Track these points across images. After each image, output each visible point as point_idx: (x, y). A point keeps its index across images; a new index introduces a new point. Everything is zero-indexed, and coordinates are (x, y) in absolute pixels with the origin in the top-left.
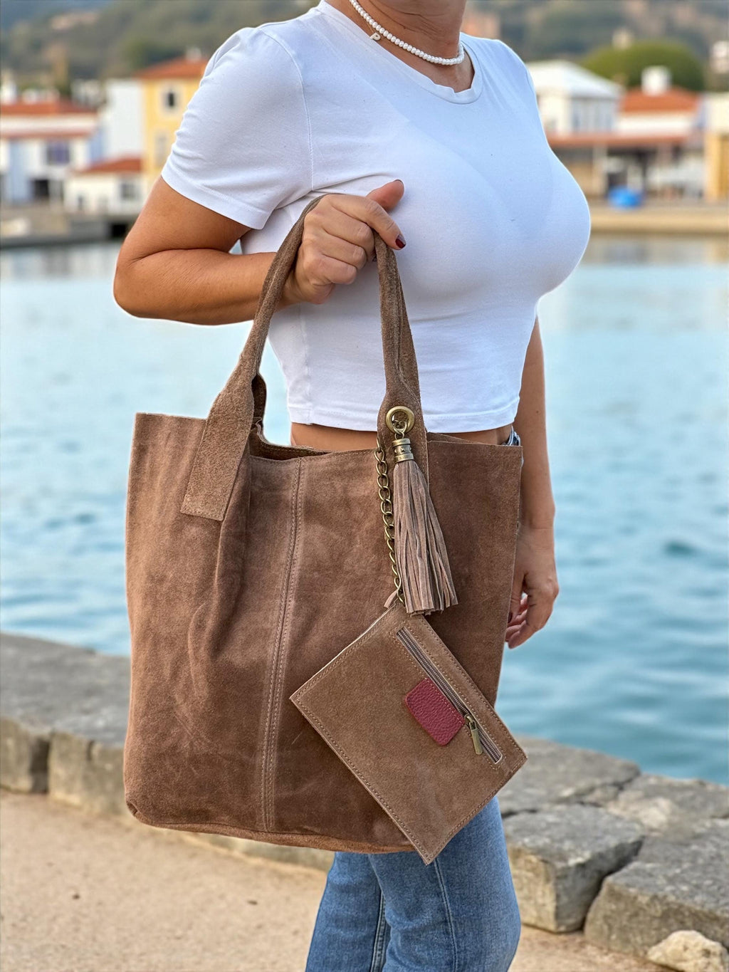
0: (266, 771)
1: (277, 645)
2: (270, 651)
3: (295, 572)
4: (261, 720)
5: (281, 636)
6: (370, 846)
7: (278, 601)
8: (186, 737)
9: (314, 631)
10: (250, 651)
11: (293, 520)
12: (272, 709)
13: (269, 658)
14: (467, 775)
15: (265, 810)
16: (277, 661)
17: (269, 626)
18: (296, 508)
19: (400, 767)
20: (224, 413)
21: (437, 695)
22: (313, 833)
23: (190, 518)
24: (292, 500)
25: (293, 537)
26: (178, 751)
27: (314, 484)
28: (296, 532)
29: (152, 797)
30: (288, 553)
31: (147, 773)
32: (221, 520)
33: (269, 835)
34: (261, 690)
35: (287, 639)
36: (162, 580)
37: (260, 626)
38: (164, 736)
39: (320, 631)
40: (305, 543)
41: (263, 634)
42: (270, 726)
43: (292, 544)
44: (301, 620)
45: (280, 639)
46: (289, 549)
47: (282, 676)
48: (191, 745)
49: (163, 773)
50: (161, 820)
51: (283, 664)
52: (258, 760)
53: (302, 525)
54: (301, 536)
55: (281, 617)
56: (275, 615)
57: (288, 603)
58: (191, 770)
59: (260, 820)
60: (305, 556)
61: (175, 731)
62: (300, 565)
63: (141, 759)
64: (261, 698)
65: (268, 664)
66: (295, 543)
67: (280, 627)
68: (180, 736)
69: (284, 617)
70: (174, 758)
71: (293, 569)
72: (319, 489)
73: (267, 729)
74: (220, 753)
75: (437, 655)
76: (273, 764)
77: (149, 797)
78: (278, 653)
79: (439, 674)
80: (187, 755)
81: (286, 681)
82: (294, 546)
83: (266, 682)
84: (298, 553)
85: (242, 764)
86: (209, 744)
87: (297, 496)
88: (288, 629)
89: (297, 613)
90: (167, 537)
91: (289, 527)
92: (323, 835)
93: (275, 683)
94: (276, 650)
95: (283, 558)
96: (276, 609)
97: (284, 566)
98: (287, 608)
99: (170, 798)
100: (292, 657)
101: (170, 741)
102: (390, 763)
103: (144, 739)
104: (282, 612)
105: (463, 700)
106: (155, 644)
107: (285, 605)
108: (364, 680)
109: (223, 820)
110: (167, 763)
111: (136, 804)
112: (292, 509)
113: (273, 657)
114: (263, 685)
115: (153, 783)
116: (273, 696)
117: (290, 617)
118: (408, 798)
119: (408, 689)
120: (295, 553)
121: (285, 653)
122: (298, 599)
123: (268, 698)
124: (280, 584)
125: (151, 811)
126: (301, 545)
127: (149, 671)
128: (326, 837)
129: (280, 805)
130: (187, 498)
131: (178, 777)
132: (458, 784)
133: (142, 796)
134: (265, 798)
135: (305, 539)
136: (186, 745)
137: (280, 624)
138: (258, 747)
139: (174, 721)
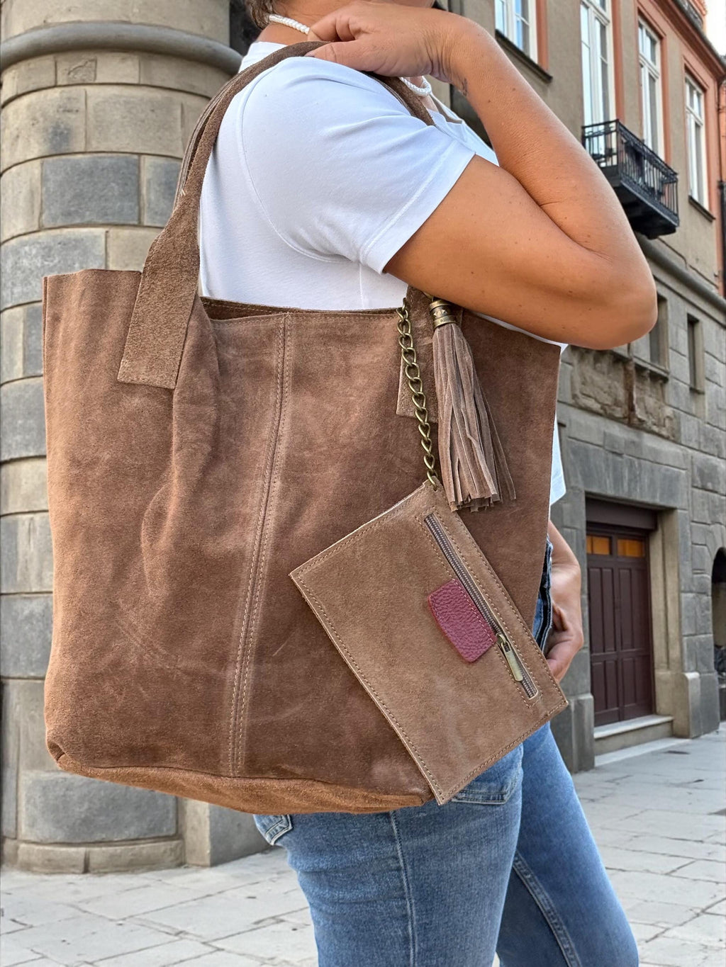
0: (239, 689)
1: (259, 533)
2: (250, 538)
3: (282, 450)
4: (236, 623)
5: (264, 522)
6: (366, 793)
7: (260, 482)
8: (133, 650)
9: (305, 517)
10: (224, 538)
11: (279, 391)
12: (250, 611)
13: (249, 548)
14: (495, 705)
15: (233, 743)
16: (259, 551)
17: (248, 510)
18: (282, 378)
19: (415, 680)
20: (165, 262)
21: (466, 601)
22: (294, 776)
23: (130, 387)
24: (277, 367)
25: (277, 410)
26: (121, 669)
27: (305, 349)
28: (281, 405)
29: (84, 732)
30: (272, 428)
31: (78, 700)
32: (172, 387)
33: (235, 780)
34: (237, 587)
35: (271, 524)
36: (93, 463)
37: (236, 509)
38: (103, 650)
39: (312, 518)
40: (293, 418)
41: (241, 520)
42: (247, 630)
43: (277, 419)
44: (288, 505)
45: (263, 525)
46: (273, 424)
47: (264, 569)
48: (141, 659)
49: (100, 699)
50: (94, 762)
51: (267, 555)
52: (229, 674)
53: (289, 397)
54: (288, 409)
55: (264, 500)
56: (255, 499)
57: (272, 484)
58: (138, 692)
59: (226, 759)
60: (293, 433)
61: (117, 644)
62: (287, 442)
63: (70, 683)
64: (236, 596)
65: (247, 554)
66: (280, 417)
67: (263, 512)
68: (126, 651)
69: (267, 501)
70: (116, 678)
71: (278, 446)
72: (311, 355)
73: (242, 635)
74: (179, 666)
75: (469, 555)
76: (249, 680)
77: (80, 731)
78: (260, 542)
79: (469, 578)
80: (134, 672)
81: (269, 575)
82: (279, 420)
83: (244, 576)
84: (285, 429)
85: (209, 680)
86: (166, 657)
87: (283, 363)
88: (272, 514)
89: (284, 494)
90: (99, 412)
91: (272, 398)
92: (305, 779)
93: (254, 579)
94: (258, 538)
95: (266, 433)
96: (257, 491)
97: (267, 442)
98: (271, 490)
99: (108, 731)
100: (277, 548)
101: (110, 657)
102: (404, 673)
103: (74, 658)
104: (265, 495)
105: (496, 614)
106: (88, 539)
107: (269, 487)
108: (381, 568)
109: (175, 762)
110: (107, 687)
111: (62, 743)
112: (277, 377)
113: (253, 547)
114: (240, 580)
115: (87, 711)
116: (252, 594)
117: (274, 501)
118: (423, 718)
119: (432, 589)
120: (280, 428)
121: (269, 542)
122: (286, 478)
123: (246, 596)
124: (262, 462)
125: (82, 751)
126: (288, 420)
127: (81, 574)
128: (310, 782)
129: (254, 735)
130: (125, 363)
131: (120, 701)
132: (485, 714)
133: (71, 731)
134: (235, 725)
135: (294, 413)
136: (133, 659)
137: (263, 509)
138: (231, 657)
139: (116, 634)
